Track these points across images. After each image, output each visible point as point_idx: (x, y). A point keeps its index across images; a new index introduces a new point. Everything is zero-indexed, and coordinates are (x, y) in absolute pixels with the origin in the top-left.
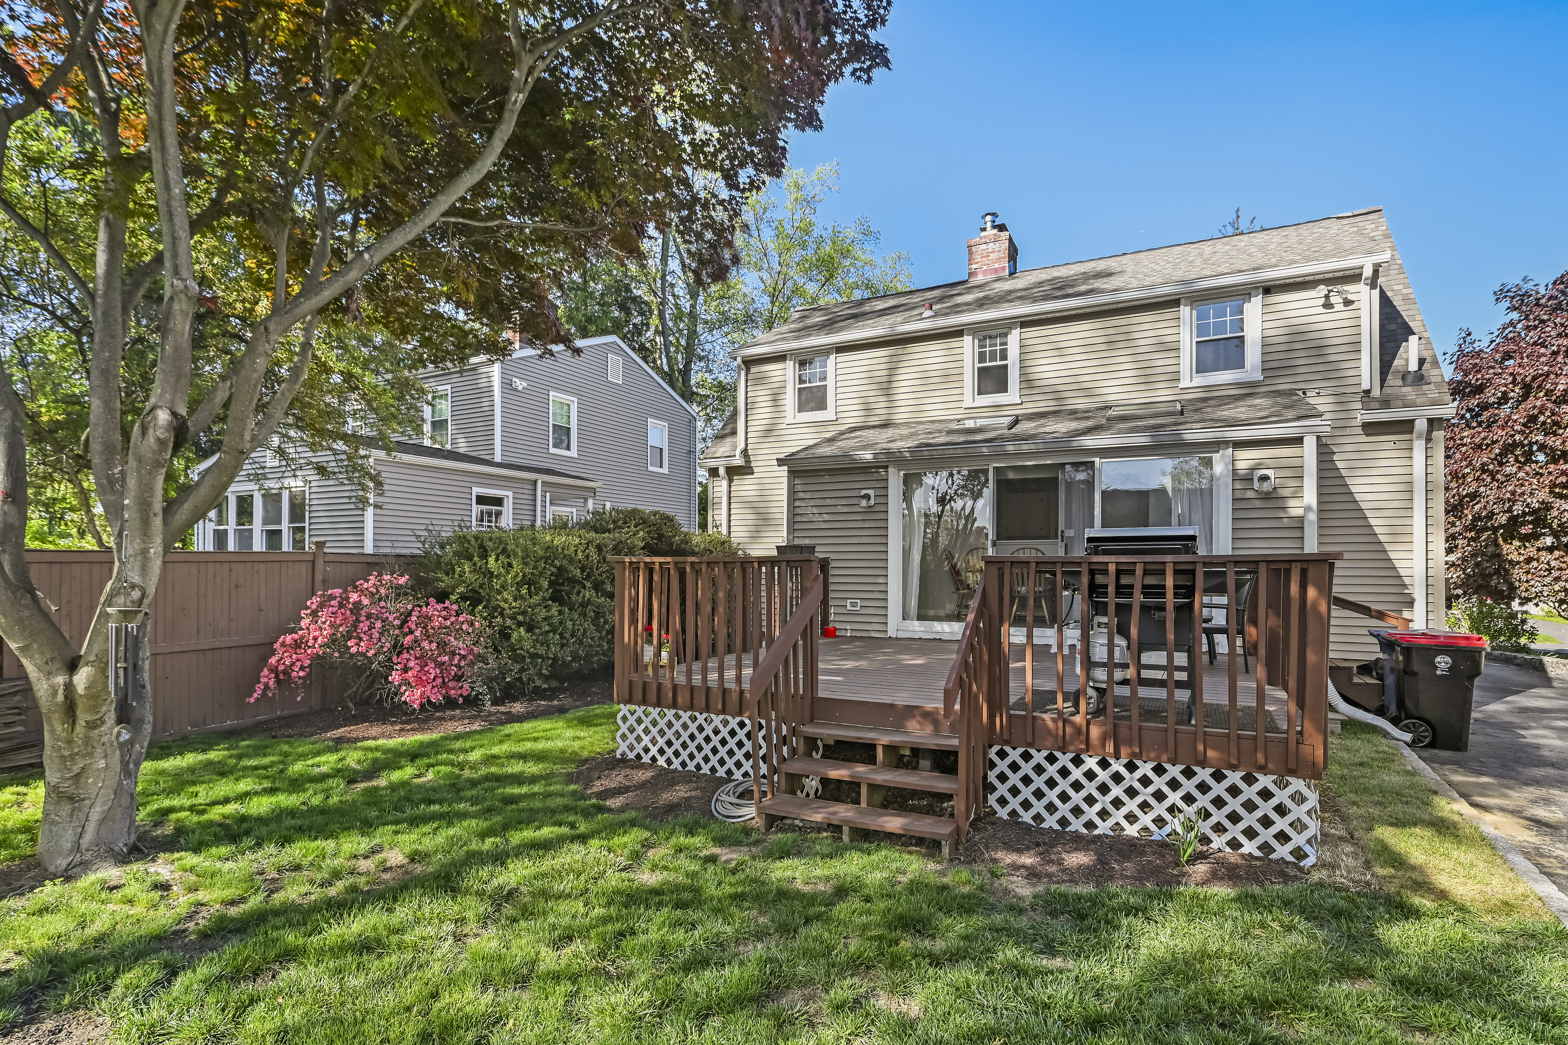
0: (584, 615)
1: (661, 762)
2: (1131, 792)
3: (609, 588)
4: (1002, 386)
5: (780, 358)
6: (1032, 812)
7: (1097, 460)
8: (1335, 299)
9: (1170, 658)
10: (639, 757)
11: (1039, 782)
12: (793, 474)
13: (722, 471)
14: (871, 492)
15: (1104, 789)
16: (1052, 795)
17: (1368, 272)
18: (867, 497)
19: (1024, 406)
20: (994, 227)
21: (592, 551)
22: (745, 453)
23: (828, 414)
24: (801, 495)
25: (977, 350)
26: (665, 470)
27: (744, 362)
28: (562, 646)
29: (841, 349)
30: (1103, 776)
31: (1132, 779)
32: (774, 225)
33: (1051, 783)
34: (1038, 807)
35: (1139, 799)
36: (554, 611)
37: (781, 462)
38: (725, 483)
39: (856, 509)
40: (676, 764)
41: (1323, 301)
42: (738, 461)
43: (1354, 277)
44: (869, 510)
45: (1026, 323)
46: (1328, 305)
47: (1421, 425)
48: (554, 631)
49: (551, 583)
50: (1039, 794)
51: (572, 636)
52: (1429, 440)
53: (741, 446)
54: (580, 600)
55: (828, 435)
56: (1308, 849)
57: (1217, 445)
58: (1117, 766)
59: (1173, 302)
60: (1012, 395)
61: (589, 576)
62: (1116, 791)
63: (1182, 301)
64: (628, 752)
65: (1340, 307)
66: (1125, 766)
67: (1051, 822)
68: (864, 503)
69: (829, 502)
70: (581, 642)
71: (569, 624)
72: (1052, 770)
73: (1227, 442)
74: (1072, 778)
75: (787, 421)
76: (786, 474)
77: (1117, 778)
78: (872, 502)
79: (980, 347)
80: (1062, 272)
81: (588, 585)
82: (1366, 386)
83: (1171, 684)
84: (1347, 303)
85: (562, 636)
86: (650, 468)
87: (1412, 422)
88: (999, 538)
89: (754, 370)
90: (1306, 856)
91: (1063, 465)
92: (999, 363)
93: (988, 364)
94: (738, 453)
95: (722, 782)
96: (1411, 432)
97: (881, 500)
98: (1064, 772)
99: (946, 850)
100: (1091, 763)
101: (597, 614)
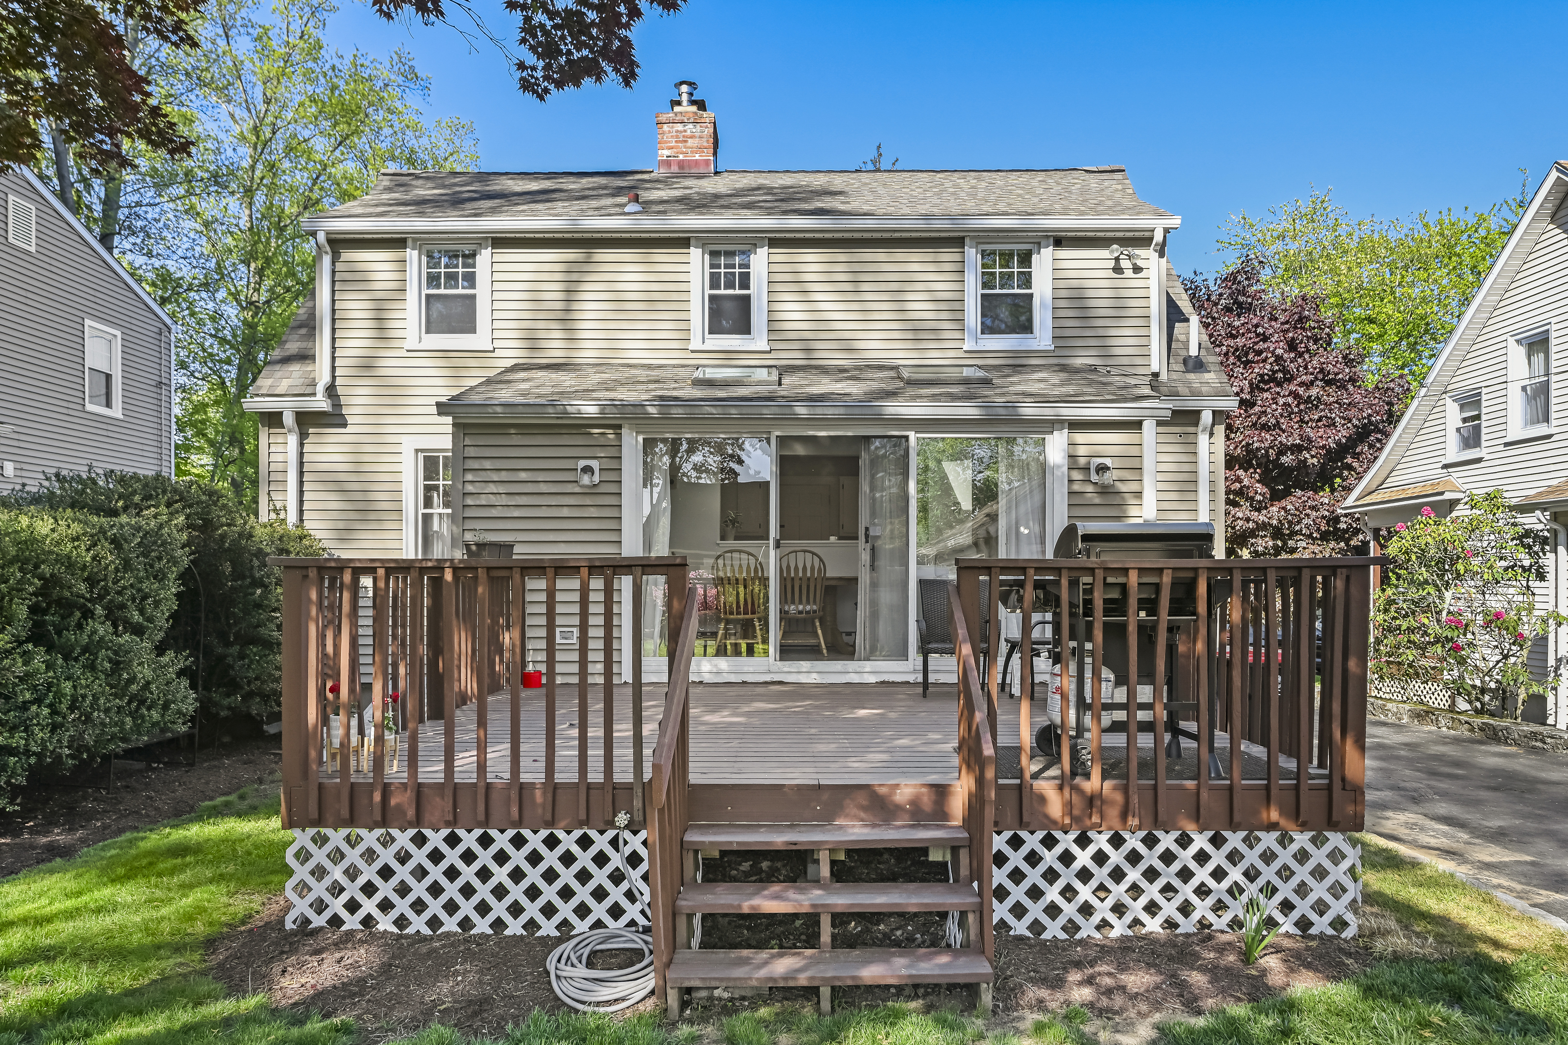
0: (92, 667)
1: (385, 924)
2: (1151, 874)
3: (136, 617)
4: (744, 327)
5: (397, 242)
6: (1028, 920)
7: (912, 435)
8: (1125, 264)
9: (1131, 694)
10: (336, 921)
11: (1034, 876)
12: (461, 429)
13: (289, 419)
14: (595, 464)
15: (1117, 875)
16: (1053, 894)
17: (1158, 237)
18: (588, 470)
19: (773, 355)
20: (692, 102)
21: (105, 550)
22: (331, 391)
23: (478, 340)
24: (475, 465)
25: (707, 271)
26: (117, 411)
27: (330, 241)
28: (55, 728)
29: (501, 241)
30: (1116, 857)
31: (1151, 857)
32: (255, 32)
33: (1051, 876)
34: (1036, 911)
35: (1160, 883)
36: (38, 662)
37: (442, 408)
38: (293, 440)
39: (570, 488)
40: (418, 924)
41: (1112, 264)
42: (320, 403)
43: (1144, 241)
44: (592, 491)
45: (778, 241)
46: (1118, 269)
47: (1207, 417)
48: (39, 701)
49: (34, 610)
50: (1035, 893)
51: (72, 708)
52: (1211, 434)
53: (324, 379)
54: (85, 639)
55: (492, 373)
56: (1349, 917)
57: (1053, 425)
58: (1133, 842)
59: (956, 241)
60: (759, 341)
61: (101, 597)
62: (1133, 875)
63: (967, 241)
64: (311, 914)
65: (1129, 273)
66: (1143, 841)
67: (1054, 930)
68: (586, 480)
69: (523, 476)
70: (88, 719)
71: (67, 687)
72: (1050, 858)
73: (1062, 422)
74: (1077, 865)
75: (408, 345)
76: (450, 429)
77: (1134, 858)
78: (596, 479)
79: (712, 266)
80: (804, 180)
81: (99, 610)
82: (1155, 368)
83: (1133, 727)
84: (1137, 269)
85: (54, 712)
86: (90, 407)
87: (1197, 413)
88: (783, 537)
89: (348, 255)
90: (1345, 924)
91: (867, 439)
92: (738, 292)
93: (722, 292)
94: (320, 389)
95: (549, 943)
96: (1196, 424)
97: (612, 476)
98: (1067, 858)
99: (987, 998)
100: (1101, 841)
101: (117, 666)
